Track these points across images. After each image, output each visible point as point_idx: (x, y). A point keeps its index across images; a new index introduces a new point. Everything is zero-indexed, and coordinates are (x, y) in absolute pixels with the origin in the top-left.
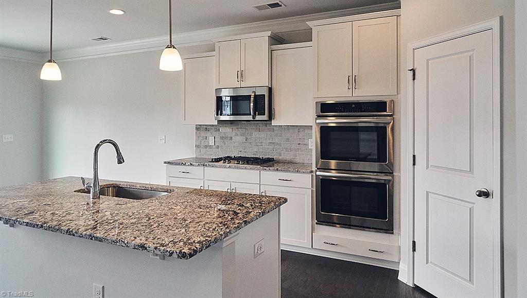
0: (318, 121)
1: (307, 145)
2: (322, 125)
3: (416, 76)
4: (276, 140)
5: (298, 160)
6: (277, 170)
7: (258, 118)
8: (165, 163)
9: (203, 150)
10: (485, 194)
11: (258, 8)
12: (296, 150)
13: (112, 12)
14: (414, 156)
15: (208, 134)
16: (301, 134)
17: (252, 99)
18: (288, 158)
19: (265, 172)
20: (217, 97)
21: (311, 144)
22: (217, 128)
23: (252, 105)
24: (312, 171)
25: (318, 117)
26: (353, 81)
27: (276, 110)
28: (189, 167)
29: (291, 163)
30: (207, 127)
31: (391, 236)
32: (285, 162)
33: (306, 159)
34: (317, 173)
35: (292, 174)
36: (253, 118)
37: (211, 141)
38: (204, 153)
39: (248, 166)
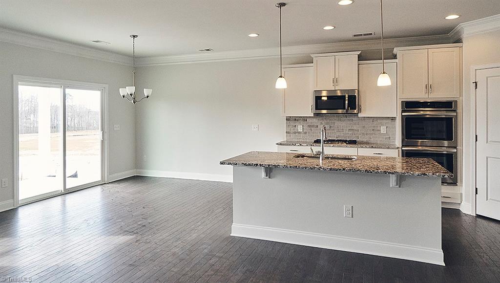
0: (403, 114)
1: (380, 130)
2: (407, 117)
3: (478, 86)
4: (355, 127)
5: (372, 141)
6: (372, 147)
7: (350, 111)
8: (277, 144)
9: (293, 136)
12: (370, 134)
13: (250, 35)
14: (476, 136)
15: (297, 123)
16: (375, 123)
17: (347, 98)
18: (365, 140)
19: (362, 149)
20: (316, 97)
21: (383, 130)
22: (305, 119)
23: (347, 102)
24: (398, 148)
25: (403, 111)
26: (429, 88)
27: (362, 106)
28: (298, 147)
29: (367, 143)
30: (296, 118)
31: (455, 187)
32: (362, 143)
33: (379, 140)
34: (403, 148)
35: (383, 149)
36: (347, 111)
37: (300, 128)
38: (293, 138)
39: (348, 145)
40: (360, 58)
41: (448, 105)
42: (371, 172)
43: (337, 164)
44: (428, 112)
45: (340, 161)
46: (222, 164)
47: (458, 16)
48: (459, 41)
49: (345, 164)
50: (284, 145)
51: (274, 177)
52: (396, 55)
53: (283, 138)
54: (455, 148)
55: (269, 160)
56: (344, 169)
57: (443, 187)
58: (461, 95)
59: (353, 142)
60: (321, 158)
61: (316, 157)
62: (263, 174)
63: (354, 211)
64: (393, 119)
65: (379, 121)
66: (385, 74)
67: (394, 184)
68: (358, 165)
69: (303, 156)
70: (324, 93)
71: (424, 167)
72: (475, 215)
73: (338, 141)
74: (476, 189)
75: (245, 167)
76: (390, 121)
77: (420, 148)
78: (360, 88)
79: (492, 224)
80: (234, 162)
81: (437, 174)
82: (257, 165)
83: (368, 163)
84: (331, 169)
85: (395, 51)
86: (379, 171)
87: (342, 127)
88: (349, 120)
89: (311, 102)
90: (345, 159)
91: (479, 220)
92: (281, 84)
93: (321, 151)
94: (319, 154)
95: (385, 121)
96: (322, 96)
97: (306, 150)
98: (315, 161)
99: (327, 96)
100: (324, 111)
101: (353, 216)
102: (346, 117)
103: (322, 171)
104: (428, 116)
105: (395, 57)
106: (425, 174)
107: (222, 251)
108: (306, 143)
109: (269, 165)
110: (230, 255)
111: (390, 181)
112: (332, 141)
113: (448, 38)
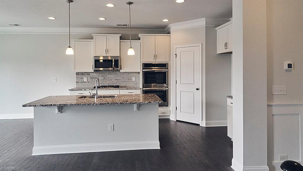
0: (143, 70)
1: (132, 79)
2: (145, 72)
3: (177, 56)
4: (118, 78)
5: (128, 85)
6: (127, 89)
7: (115, 69)
8: (70, 90)
10: (198, 89)
11: (118, 25)
12: (127, 82)
14: (176, 81)
15: (83, 76)
16: (129, 75)
17: (113, 61)
18: (124, 85)
19: (122, 90)
20: (95, 60)
21: (134, 79)
22: (88, 73)
23: (113, 63)
24: (141, 89)
25: (143, 69)
26: (155, 56)
27: (122, 66)
28: (84, 91)
29: (125, 87)
30: (83, 73)
31: (167, 107)
32: (122, 87)
33: (131, 85)
34: (143, 89)
35: (133, 90)
36: (113, 69)
37: (85, 79)
38: (81, 85)
39: (114, 89)
40: (121, 38)
41: (164, 65)
42: (123, 104)
43: (104, 100)
44: (155, 69)
45: (107, 99)
46: (24, 106)
47: (168, 20)
48: (169, 33)
49: (109, 100)
50: (74, 90)
51: (64, 112)
52: (140, 38)
53: (74, 86)
54: (167, 87)
55: (61, 101)
56: (108, 103)
57: (159, 108)
58: (170, 60)
59: (117, 87)
60: (96, 98)
61: (93, 97)
62: (57, 111)
63: (114, 127)
64: (139, 73)
65: (131, 74)
66: (132, 49)
67: (136, 109)
68: (117, 100)
69: (85, 97)
70: (101, 58)
71: (151, 99)
72: (176, 120)
73: (109, 86)
74: (176, 107)
75: (43, 107)
76: (137, 74)
77: (153, 88)
78: (121, 55)
79: (182, 124)
80: (34, 104)
81: (156, 102)
82: (51, 105)
83: (123, 99)
84: (100, 104)
85: (140, 35)
86: (128, 103)
87: (111, 78)
88: (115, 74)
89: (92, 63)
90: (111, 97)
91: (177, 122)
92: (70, 52)
93: (96, 93)
94: (94, 95)
95: (134, 74)
96: (99, 60)
97: (87, 93)
98: (92, 99)
99: (103, 60)
100: (101, 69)
101: (114, 130)
102: (114, 72)
103: (95, 105)
104: (156, 71)
105: (139, 39)
106: (150, 103)
107: (24, 168)
108: (89, 88)
109: (60, 105)
110: (30, 169)
111: (134, 107)
112: (105, 87)
113: (164, 31)
